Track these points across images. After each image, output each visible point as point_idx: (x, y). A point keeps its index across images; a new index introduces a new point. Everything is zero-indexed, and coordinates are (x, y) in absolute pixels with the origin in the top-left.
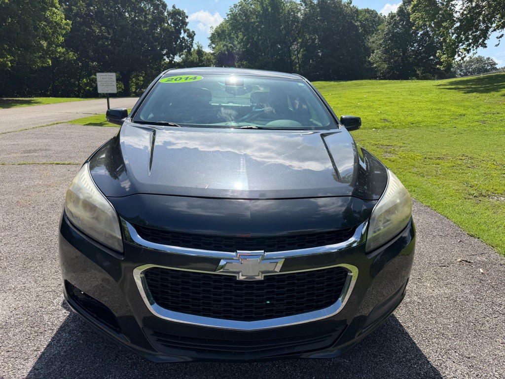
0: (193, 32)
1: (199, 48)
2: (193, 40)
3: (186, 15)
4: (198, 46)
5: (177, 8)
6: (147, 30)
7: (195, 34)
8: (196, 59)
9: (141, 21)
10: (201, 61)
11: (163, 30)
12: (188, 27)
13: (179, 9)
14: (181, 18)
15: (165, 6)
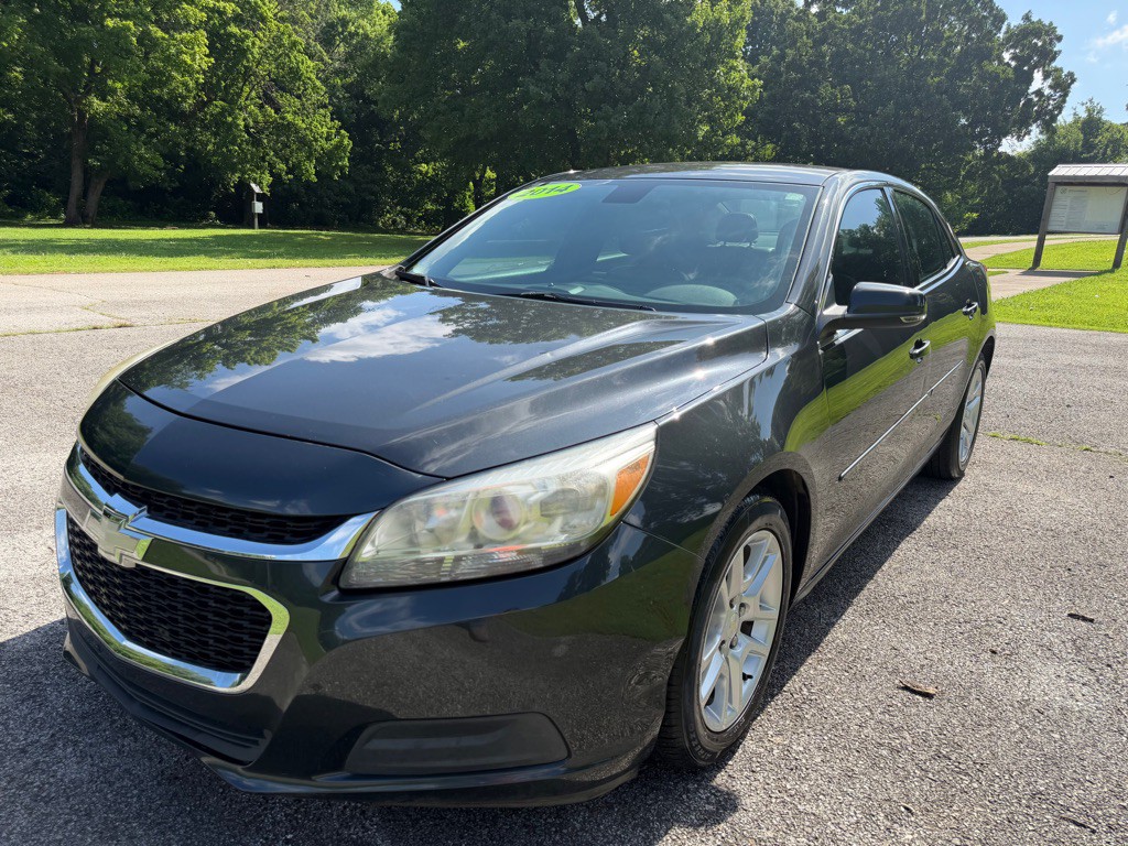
0: (1071, 75)
1: (1090, 115)
2: (1066, 95)
3: (1059, 32)
4: (1088, 110)
5: (1034, 19)
6: (940, 82)
7: (1073, 81)
8: (1077, 144)
9: (932, 62)
10: (1088, 146)
11: (984, 77)
12: (1056, 64)
13: (1040, 21)
14: (1040, 44)
15: (1000, 18)
